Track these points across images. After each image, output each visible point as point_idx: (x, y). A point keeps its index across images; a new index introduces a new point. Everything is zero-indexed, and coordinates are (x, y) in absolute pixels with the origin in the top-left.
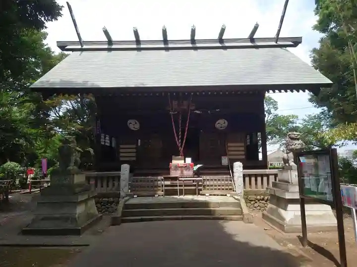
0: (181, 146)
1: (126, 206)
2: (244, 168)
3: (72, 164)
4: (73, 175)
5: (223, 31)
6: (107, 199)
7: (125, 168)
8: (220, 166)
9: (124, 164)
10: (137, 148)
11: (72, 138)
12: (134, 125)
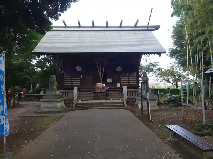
0: (101, 77)
1: (77, 104)
2: (128, 88)
3: (55, 86)
4: (56, 91)
5: (121, 23)
6: (68, 102)
7: (76, 89)
8: (116, 87)
9: (75, 86)
10: (81, 79)
11: (54, 76)
12: (79, 69)
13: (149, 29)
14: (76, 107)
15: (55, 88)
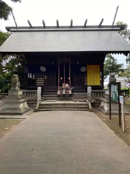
1: (40, 105)
3: (17, 87)
4: (18, 91)
5: (86, 22)
6: (32, 102)
7: (39, 89)
9: (39, 86)
10: (45, 79)
11: (16, 75)
12: (43, 69)
13: (114, 28)
14: (39, 108)
15: (17, 88)
